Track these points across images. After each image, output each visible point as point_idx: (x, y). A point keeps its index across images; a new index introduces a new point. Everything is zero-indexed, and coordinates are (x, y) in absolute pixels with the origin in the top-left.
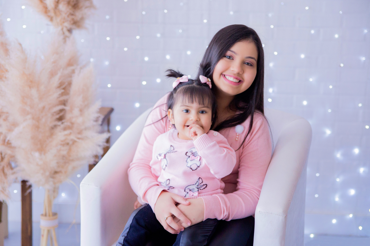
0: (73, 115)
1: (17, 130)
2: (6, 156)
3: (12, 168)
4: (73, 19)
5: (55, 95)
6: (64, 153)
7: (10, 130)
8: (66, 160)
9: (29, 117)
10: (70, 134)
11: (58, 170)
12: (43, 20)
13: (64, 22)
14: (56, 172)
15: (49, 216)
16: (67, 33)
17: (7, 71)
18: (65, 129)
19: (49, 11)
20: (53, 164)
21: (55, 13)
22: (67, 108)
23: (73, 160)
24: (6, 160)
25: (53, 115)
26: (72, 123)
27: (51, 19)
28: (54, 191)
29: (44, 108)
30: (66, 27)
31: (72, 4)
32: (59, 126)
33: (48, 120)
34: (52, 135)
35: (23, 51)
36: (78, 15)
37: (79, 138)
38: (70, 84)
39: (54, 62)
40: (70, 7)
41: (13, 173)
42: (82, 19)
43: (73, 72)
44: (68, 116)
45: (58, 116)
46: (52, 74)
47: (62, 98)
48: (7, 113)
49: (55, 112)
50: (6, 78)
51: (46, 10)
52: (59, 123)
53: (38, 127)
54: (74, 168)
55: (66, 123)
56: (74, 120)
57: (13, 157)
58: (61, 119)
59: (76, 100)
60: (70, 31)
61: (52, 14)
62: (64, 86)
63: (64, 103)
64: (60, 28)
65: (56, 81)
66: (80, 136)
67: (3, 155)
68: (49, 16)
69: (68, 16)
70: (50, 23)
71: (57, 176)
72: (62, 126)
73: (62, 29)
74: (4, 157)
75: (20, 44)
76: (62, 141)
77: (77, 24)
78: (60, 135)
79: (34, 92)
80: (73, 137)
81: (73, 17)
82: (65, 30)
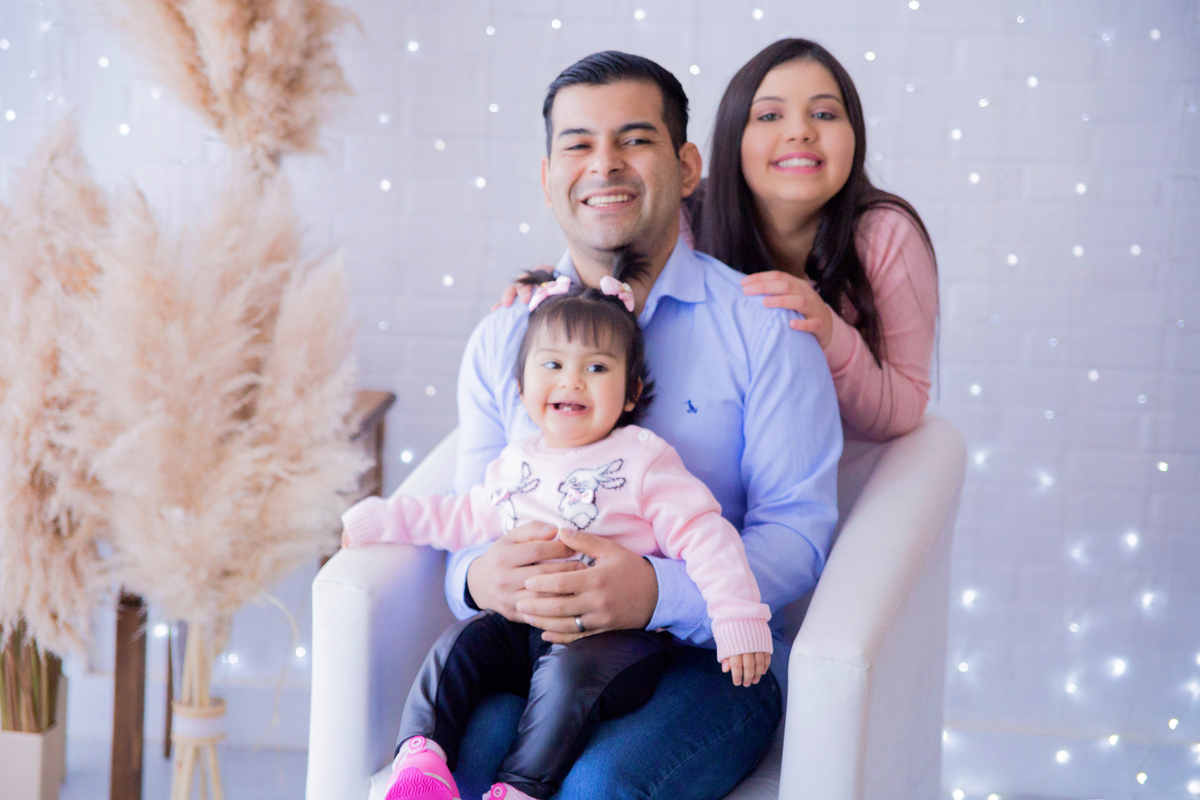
0: (278, 402)
1: (121, 443)
2: (84, 522)
3: (98, 558)
4: (285, 124)
5: (234, 344)
6: (250, 514)
7: (101, 443)
8: (256, 536)
9: (159, 403)
10: (271, 456)
11: (232, 566)
12: (196, 125)
13: (257, 132)
14: (226, 574)
15: (201, 704)
16: (266, 165)
17: (99, 270)
18: (255, 443)
19: (215, 99)
20: (220, 547)
21: (233, 104)
22: (264, 380)
23: (274, 539)
24: (82, 534)
25: (224, 401)
26: (276, 428)
27: (220, 122)
28: (218, 631)
29: (200, 379)
30: (264, 146)
31: (285, 78)
32: (241, 434)
33: (212, 416)
34: (219, 459)
35: (146, 213)
36: (302, 109)
37: (293, 473)
38: (274, 313)
39: (232, 249)
40: (278, 88)
41: (103, 572)
42: (312, 122)
43: (286, 277)
44: (264, 404)
45: (237, 406)
46: (227, 284)
47: (251, 353)
48: (94, 393)
49: (231, 394)
50: (93, 290)
51: (205, 95)
52: (242, 426)
53: (180, 437)
54: (277, 563)
55: (259, 426)
56: (278, 417)
57: (102, 523)
58: (245, 413)
59: (289, 357)
60: (274, 157)
61: (223, 106)
62: (256, 320)
63: (256, 366)
64: (247, 149)
65: (236, 304)
66: (295, 467)
67: (75, 518)
68: (214, 114)
69: (271, 115)
70: (213, 133)
71: (229, 583)
72: (249, 435)
73: (253, 154)
74: (78, 524)
75: (141, 195)
76: (247, 479)
77: (295, 137)
78: (243, 461)
79: (174, 333)
80: (275, 467)
81: (285, 117)
82: (260, 154)
